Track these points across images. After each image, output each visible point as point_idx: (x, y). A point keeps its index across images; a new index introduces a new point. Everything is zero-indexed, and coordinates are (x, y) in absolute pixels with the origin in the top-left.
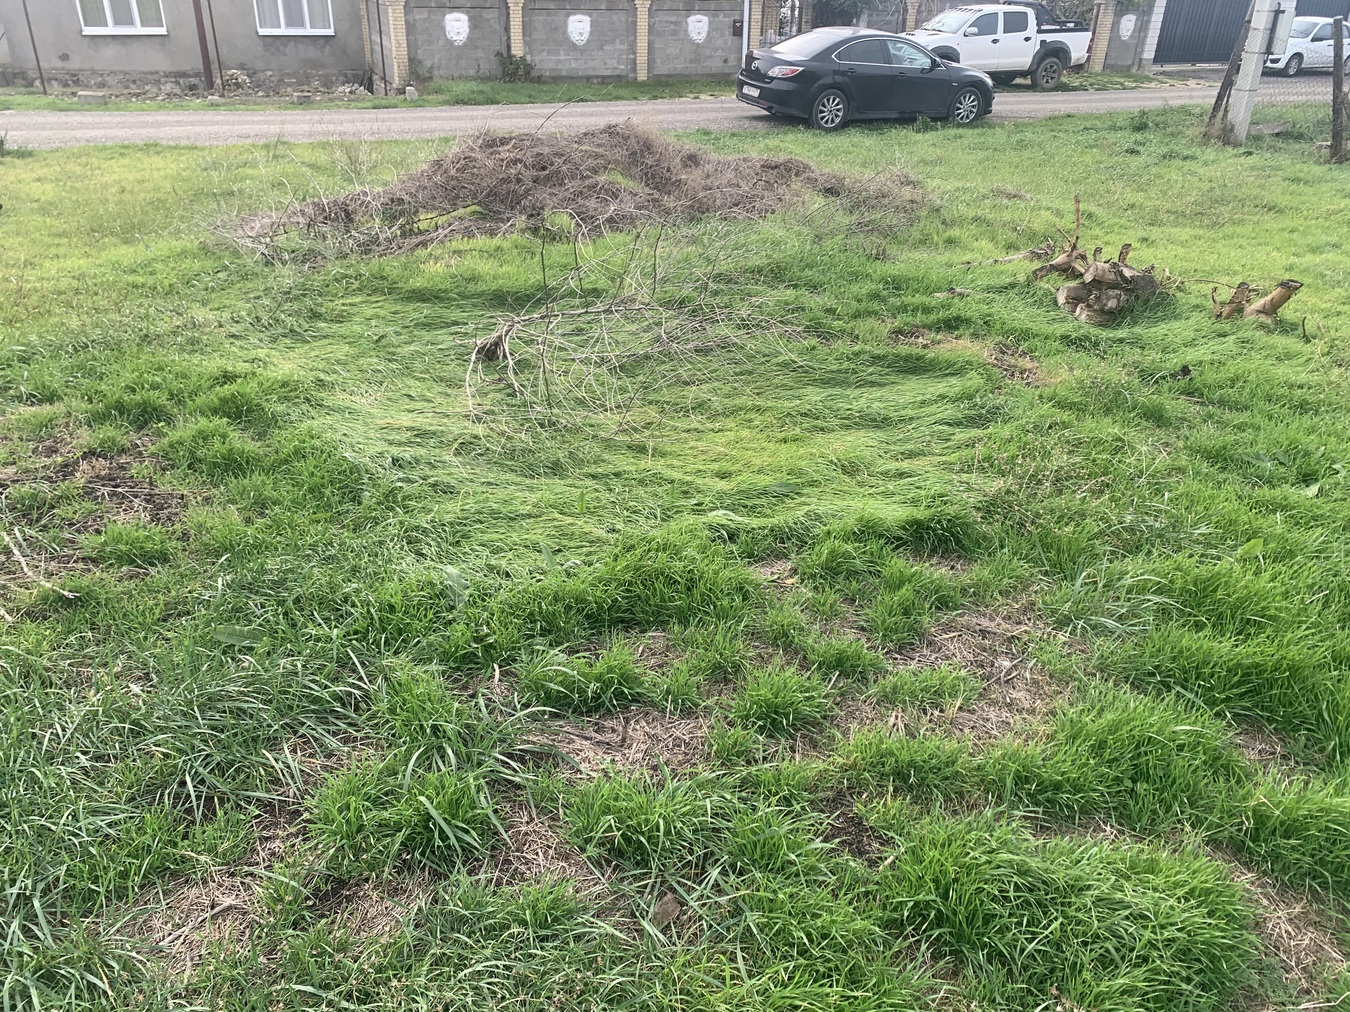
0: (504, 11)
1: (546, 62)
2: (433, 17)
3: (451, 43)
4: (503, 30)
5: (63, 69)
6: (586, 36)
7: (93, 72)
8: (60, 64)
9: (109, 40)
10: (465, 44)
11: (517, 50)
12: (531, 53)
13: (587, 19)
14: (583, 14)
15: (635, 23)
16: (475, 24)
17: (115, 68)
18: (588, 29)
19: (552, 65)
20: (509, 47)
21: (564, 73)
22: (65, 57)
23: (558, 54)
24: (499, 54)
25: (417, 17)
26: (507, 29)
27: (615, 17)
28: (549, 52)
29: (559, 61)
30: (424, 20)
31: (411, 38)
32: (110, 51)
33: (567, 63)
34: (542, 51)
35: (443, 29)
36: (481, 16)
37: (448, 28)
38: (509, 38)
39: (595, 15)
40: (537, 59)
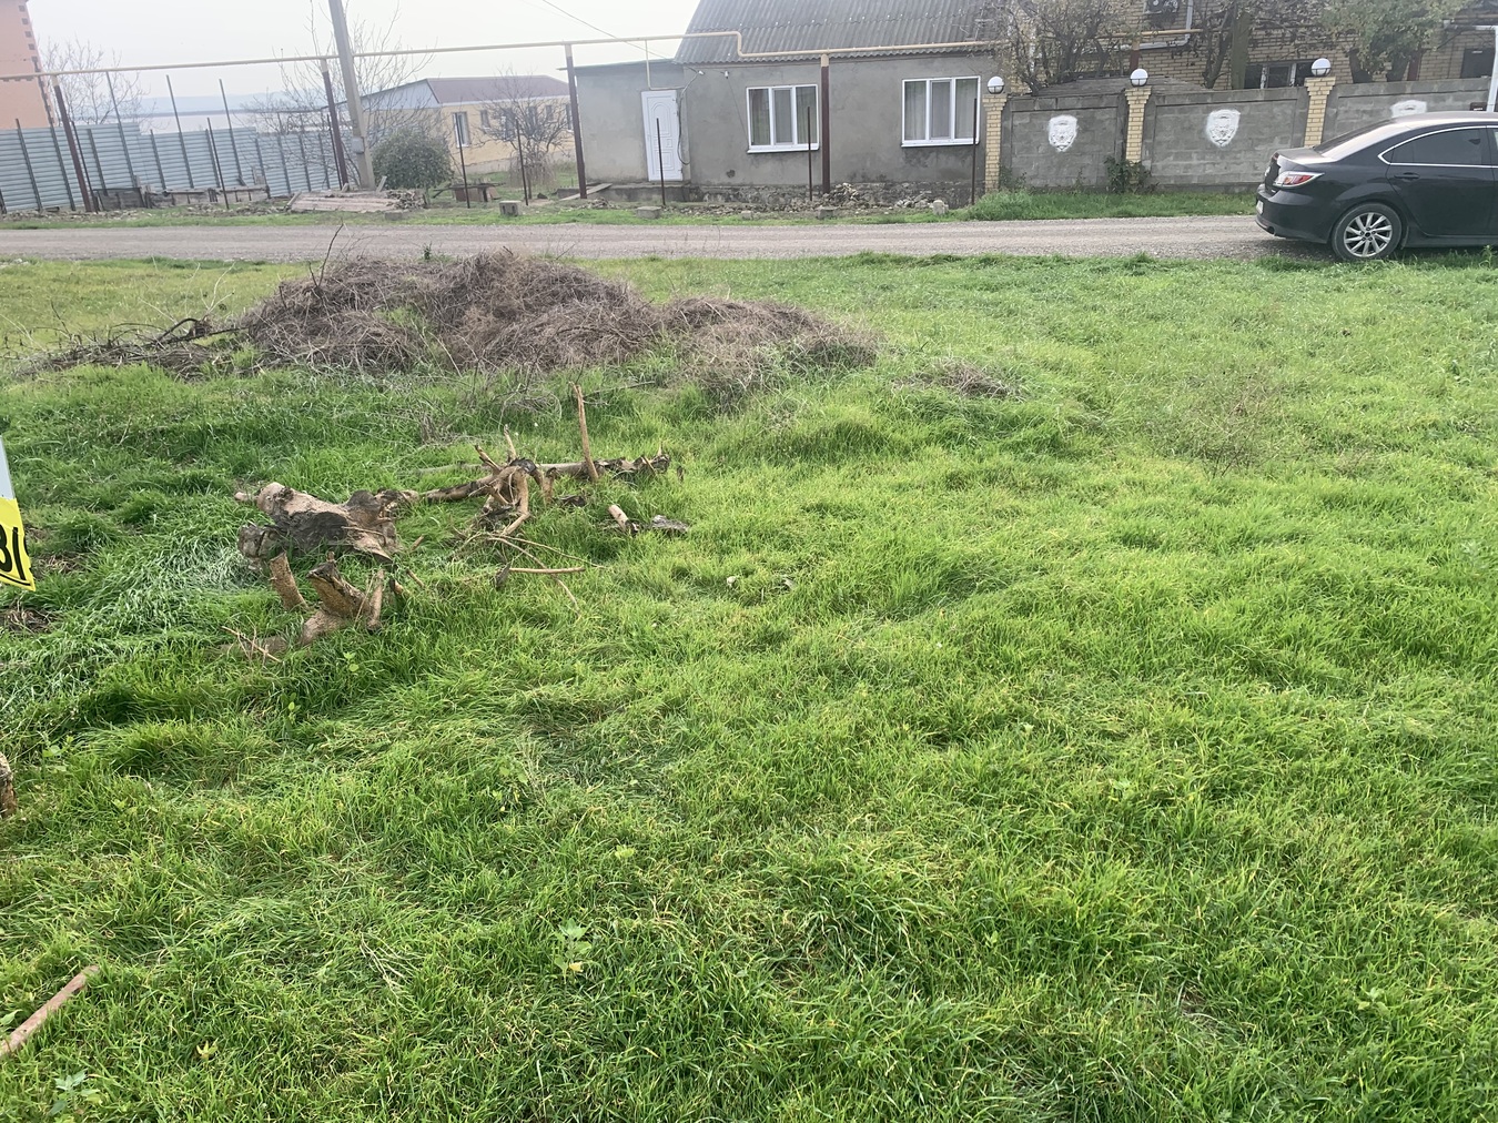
0: (1122, 110)
1: (1169, 167)
2: (1034, 121)
3: (1052, 149)
4: (1118, 134)
5: (729, 184)
6: (1230, 135)
7: (752, 186)
8: (726, 179)
9: (769, 157)
10: (1069, 151)
11: (1133, 155)
12: (1152, 158)
13: (1237, 113)
14: (1231, 108)
15: (1305, 116)
16: (1084, 128)
17: (769, 183)
18: (1235, 126)
19: (1180, 172)
20: (1124, 152)
21: (1195, 181)
22: (731, 174)
23: (1190, 158)
24: (1110, 160)
25: (1017, 122)
26: (1124, 132)
27: (1276, 110)
28: (1177, 156)
29: (1190, 166)
30: (1024, 125)
31: (1008, 145)
32: (768, 167)
33: (1199, 168)
34: (1169, 155)
35: (1046, 134)
36: (1093, 117)
37: (1051, 133)
38: (1125, 141)
39: (1247, 107)
40: (1159, 164)
